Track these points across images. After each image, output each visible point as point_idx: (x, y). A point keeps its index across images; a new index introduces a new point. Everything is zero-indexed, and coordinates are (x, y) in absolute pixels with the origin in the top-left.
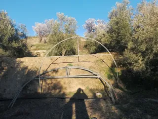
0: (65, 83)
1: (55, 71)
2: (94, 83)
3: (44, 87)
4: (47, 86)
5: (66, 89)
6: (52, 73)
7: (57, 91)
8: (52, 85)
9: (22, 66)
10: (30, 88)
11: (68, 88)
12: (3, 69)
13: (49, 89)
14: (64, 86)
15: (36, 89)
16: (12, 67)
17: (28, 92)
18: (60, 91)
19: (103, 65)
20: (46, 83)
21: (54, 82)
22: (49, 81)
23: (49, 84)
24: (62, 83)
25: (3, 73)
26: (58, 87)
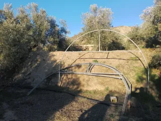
0: (84, 80)
1: (79, 66)
2: (117, 84)
3: (64, 81)
4: (67, 81)
5: (83, 86)
6: (75, 68)
7: (75, 87)
8: (71, 80)
9: (52, 59)
10: (52, 80)
11: (85, 86)
12: (37, 61)
13: (68, 83)
14: (83, 83)
15: (57, 82)
16: (44, 60)
17: (50, 84)
18: (78, 88)
19: (138, 64)
20: (67, 78)
21: (74, 77)
22: (69, 76)
23: (69, 79)
24: (81, 79)
25: (36, 64)
26: (77, 83)
